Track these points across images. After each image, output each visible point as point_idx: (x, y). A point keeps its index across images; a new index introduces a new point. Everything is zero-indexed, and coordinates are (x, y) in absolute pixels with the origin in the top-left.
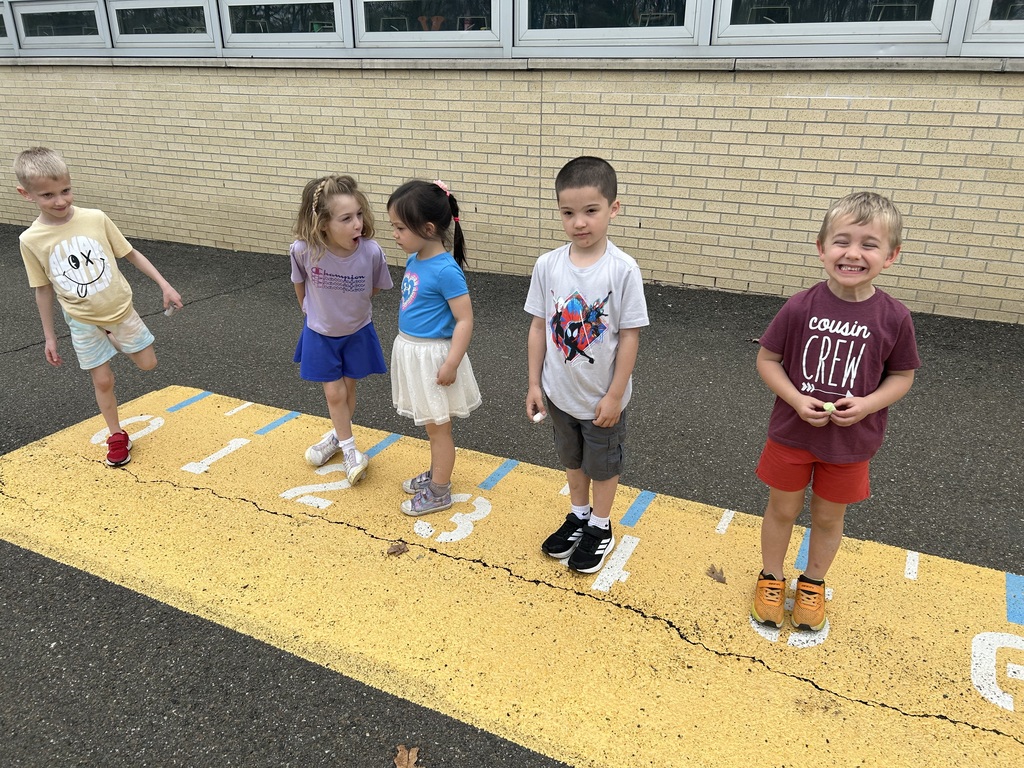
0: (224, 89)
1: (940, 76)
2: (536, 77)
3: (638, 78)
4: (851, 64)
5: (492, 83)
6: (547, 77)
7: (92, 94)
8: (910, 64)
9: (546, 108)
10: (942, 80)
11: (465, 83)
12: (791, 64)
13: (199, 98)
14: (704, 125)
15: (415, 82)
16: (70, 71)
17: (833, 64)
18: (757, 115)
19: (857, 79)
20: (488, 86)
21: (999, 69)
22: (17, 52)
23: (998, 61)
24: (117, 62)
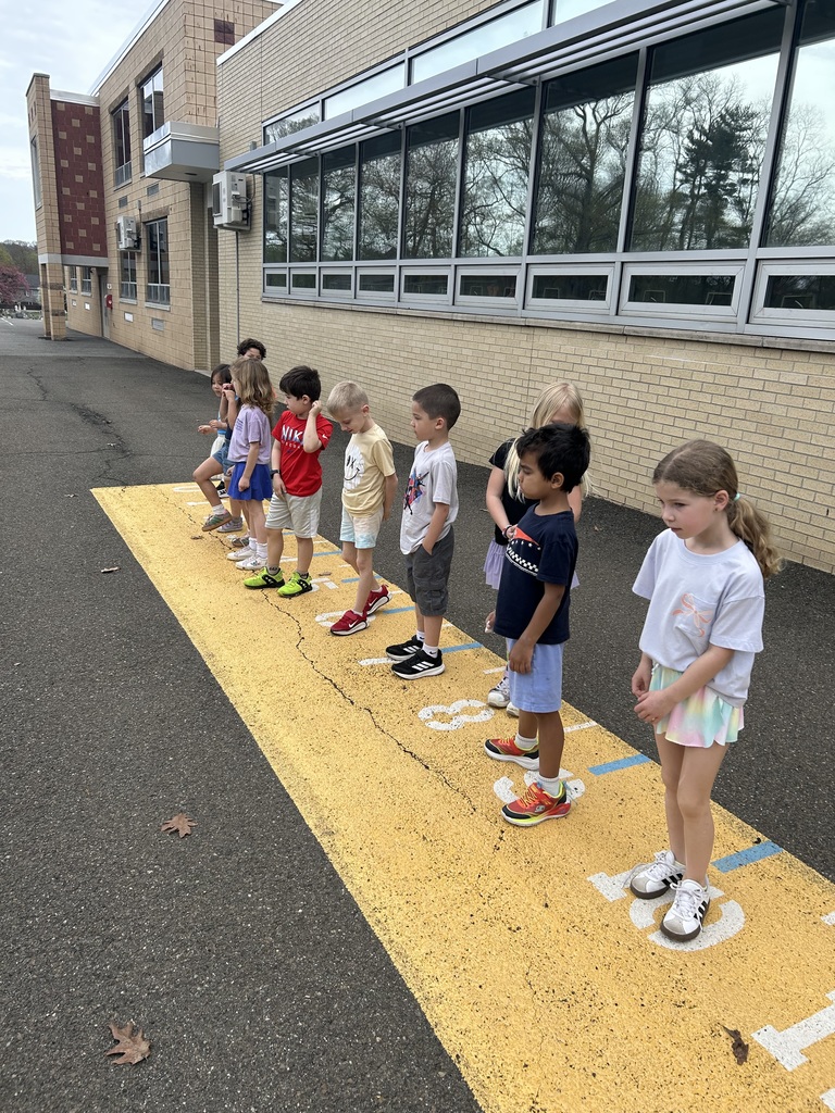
0: (396, 329)
1: (732, 348)
2: (530, 331)
3: (579, 336)
4: (682, 335)
5: (510, 333)
6: (537, 332)
7: (341, 327)
8: (712, 337)
9: (535, 354)
10: (734, 351)
11: (498, 333)
12: (651, 333)
13: (384, 333)
14: (610, 373)
15: (476, 330)
16: (336, 312)
17: (672, 334)
18: (637, 368)
19: (689, 346)
20: (509, 336)
21: (760, 345)
22: (318, 298)
23: (760, 338)
24: (354, 308)
